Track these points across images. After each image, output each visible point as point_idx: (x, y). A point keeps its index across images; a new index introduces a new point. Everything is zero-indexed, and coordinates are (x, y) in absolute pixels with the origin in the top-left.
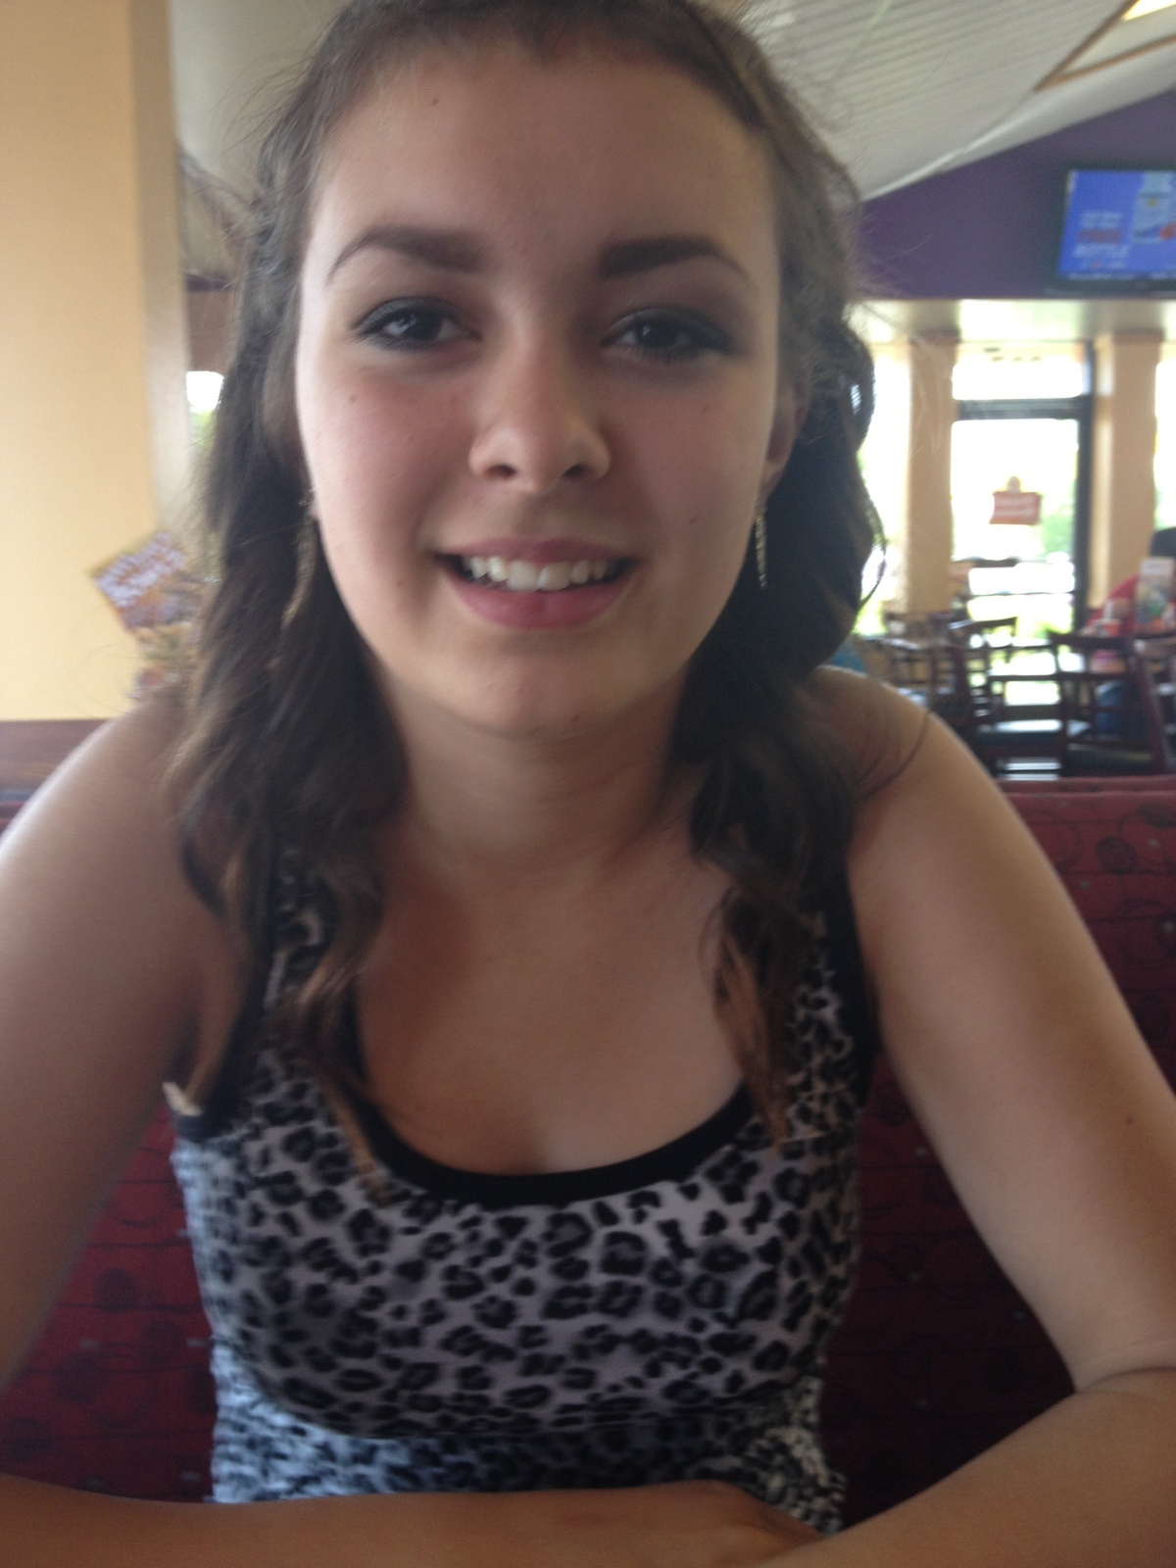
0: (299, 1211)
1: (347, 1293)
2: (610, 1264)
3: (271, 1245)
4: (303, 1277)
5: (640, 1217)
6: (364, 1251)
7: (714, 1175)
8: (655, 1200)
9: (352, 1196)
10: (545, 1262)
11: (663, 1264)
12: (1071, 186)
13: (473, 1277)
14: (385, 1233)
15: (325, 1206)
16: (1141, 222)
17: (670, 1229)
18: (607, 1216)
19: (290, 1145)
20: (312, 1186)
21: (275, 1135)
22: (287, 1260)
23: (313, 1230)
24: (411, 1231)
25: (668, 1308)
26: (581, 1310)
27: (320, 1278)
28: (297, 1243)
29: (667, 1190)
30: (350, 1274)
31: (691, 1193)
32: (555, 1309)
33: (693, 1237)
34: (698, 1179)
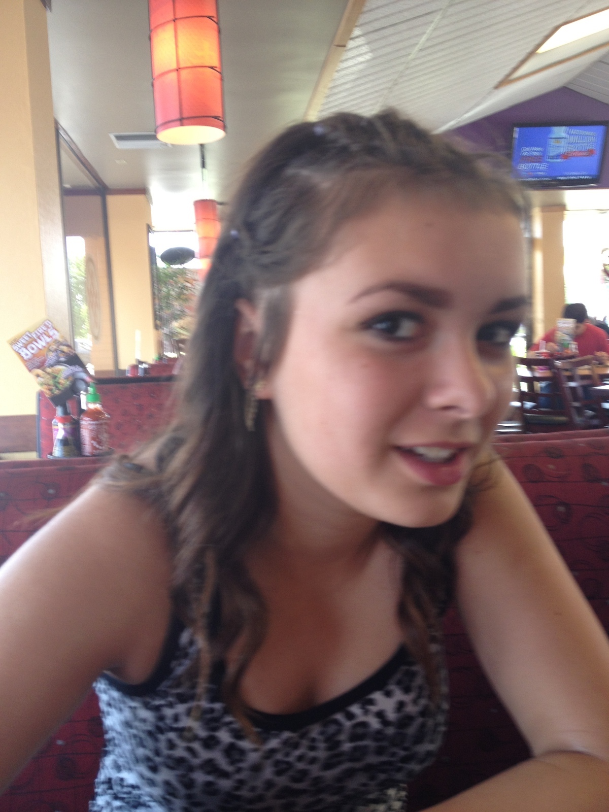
0: (196, 746)
1: (225, 784)
2: (354, 738)
3: (180, 761)
4: (200, 777)
5: (366, 712)
6: (232, 763)
7: (399, 683)
8: (371, 702)
9: (224, 736)
10: (322, 745)
11: (379, 732)
12: (516, 135)
13: (288, 763)
14: (242, 752)
15: (210, 743)
16: (552, 152)
17: (380, 715)
18: (350, 716)
19: (189, 713)
20: (203, 733)
21: (181, 708)
22: (191, 769)
23: (205, 755)
24: (255, 750)
25: (380, 751)
26: (340, 763)
27: (210, 778)
28: (196, 762)
29: (377, 696)
30: (225, 775)
31: (388, 694)
32: (328, 766)
33: (391, 716)
34: (392, 687)
